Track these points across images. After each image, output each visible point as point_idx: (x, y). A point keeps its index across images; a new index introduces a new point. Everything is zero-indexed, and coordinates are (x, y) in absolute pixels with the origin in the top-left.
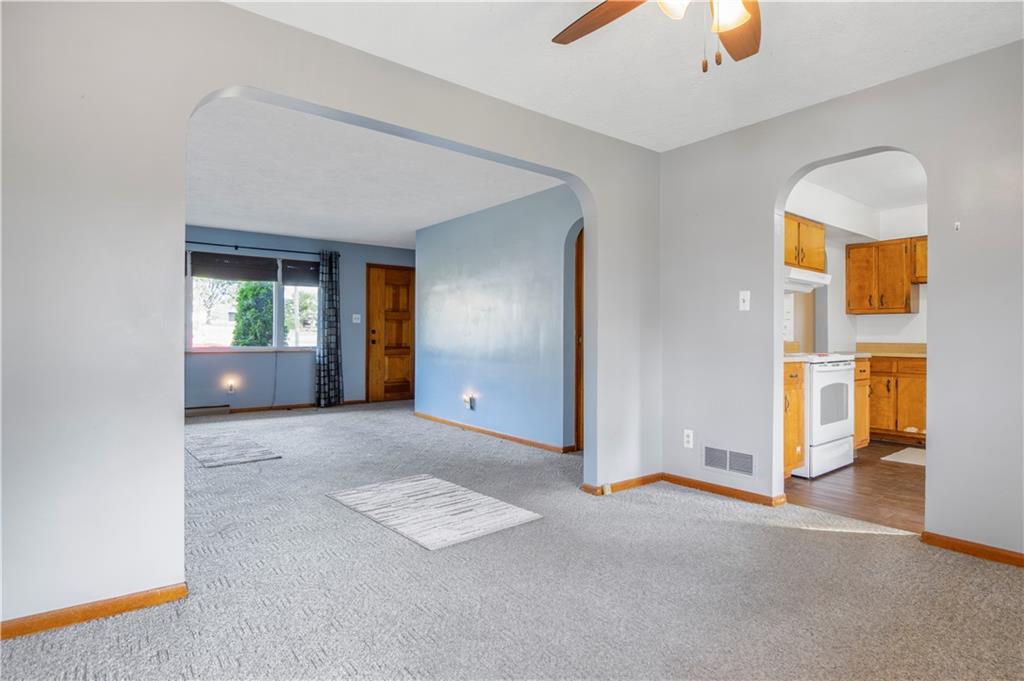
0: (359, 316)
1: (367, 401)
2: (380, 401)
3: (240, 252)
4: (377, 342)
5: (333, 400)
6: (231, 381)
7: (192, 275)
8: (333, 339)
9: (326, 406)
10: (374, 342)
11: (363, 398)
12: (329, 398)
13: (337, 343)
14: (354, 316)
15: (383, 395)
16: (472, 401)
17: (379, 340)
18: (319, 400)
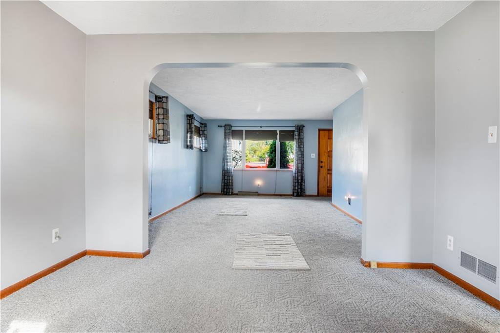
0: (314, 154)
1: (318, 195)
2: (325, 196)
3: (263, 129)
4: (324, 167)
5: (300, 194)
6: (259, 182)
7: (245, 139)
8: (300, 165)
9: (297, 196)
10: (321, 167)
11: (316, 194)
12: (298, 192)
13: (302, 167)
14: (312, 154)
15: (326, 193)
16: (349, 199)
17: (325, 166)
18: (294, 193)
